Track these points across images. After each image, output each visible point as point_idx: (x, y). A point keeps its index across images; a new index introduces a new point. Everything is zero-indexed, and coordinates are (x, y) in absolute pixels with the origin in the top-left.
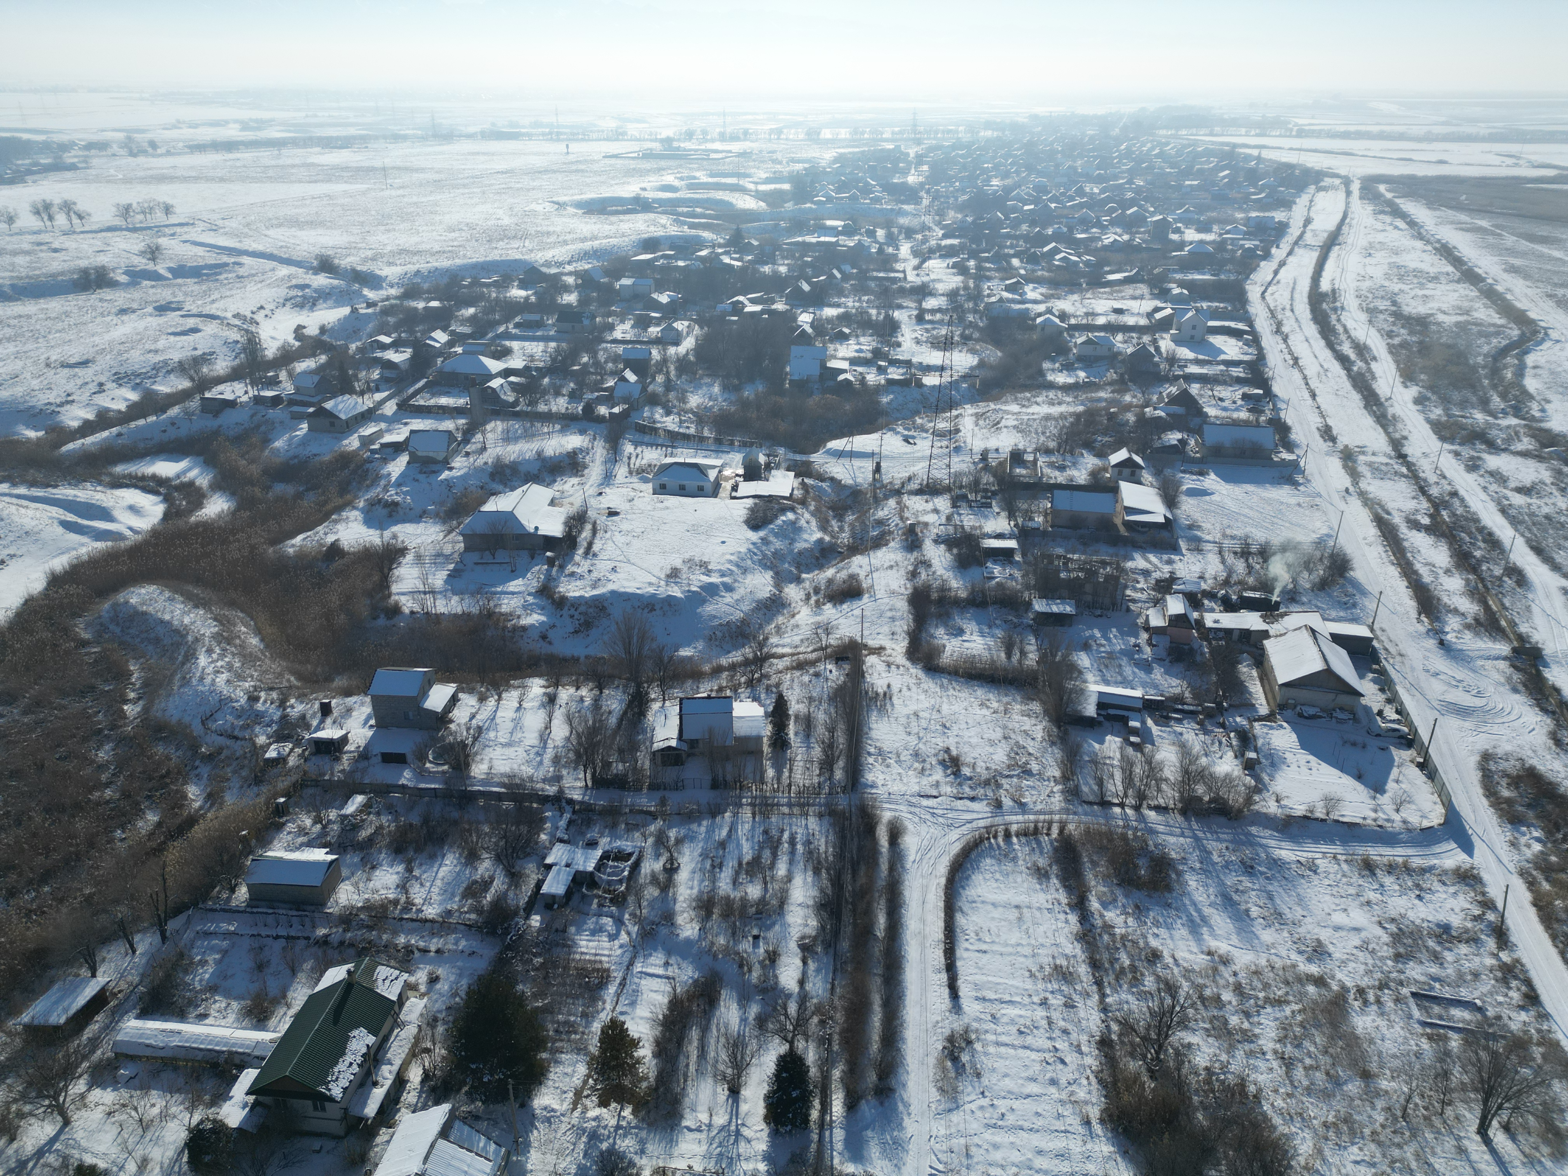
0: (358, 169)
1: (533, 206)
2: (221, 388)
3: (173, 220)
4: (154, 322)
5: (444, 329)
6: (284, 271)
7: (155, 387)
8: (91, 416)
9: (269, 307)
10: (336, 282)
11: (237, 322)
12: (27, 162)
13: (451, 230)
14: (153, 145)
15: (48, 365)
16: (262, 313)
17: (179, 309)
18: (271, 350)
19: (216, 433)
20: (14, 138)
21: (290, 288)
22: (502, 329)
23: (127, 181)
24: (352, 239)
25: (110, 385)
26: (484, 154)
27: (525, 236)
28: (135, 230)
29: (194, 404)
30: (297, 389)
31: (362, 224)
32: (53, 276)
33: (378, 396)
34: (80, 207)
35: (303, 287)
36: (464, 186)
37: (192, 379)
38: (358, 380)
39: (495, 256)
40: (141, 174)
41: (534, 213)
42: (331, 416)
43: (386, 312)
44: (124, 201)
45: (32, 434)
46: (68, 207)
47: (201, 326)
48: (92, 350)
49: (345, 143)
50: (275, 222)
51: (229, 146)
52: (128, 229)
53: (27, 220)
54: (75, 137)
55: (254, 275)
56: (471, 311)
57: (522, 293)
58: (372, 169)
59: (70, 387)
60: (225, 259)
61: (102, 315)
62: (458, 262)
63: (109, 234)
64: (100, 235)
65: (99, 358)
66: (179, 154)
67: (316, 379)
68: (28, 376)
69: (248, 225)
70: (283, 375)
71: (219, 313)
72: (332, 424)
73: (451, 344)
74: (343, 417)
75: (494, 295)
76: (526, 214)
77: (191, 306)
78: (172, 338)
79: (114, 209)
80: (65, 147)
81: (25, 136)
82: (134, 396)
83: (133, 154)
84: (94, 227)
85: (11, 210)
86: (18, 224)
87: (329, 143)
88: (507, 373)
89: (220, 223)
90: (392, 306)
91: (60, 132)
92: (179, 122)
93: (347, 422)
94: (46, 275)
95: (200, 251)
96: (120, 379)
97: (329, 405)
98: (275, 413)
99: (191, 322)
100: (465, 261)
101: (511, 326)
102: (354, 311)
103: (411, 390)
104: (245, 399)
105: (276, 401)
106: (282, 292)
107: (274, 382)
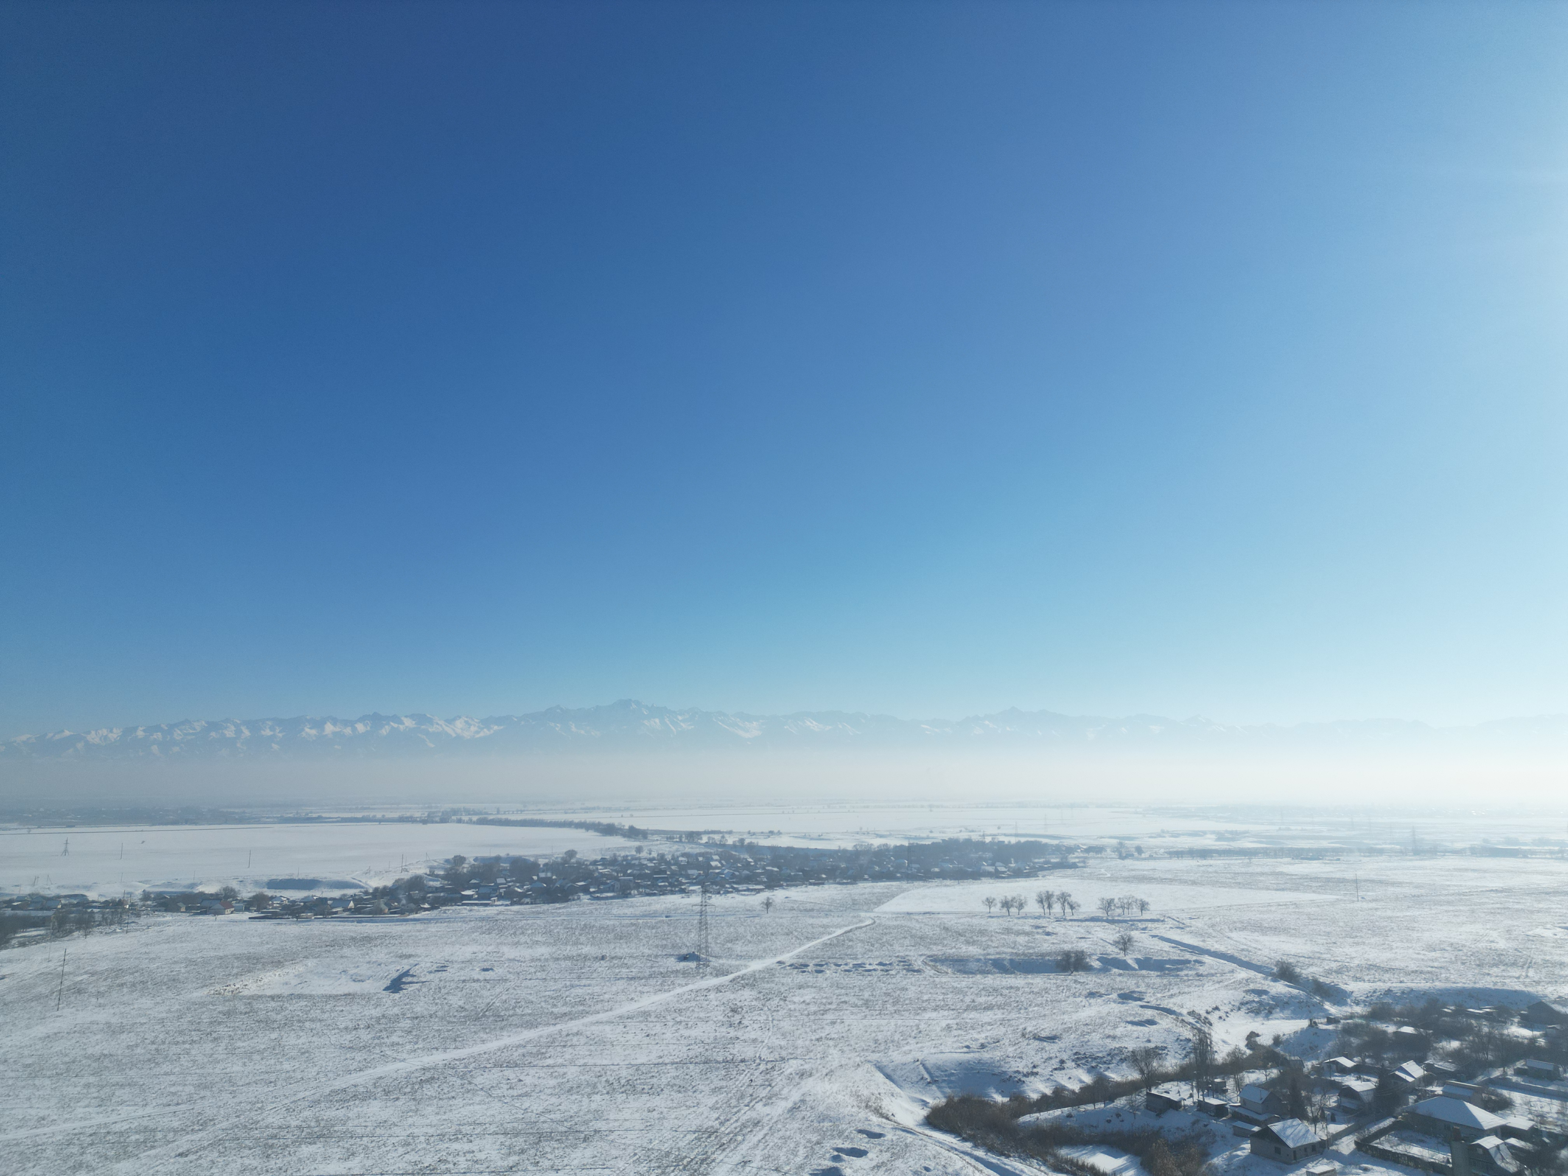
0: (1328, 880)
1: (1539, 931)
2: (1167, 1086)
3: (1147, 915)
4: (1116, 1008)
5: (1419, 1061)
6: (1243, 974)
7: (1106, 1073)
8: (1048, 1092)
9: (1224, 1008)
10: (1295, 992)
11: (1191, 1020)
12: (1042, 860)
13: (1431, 948)
14: (1139, 850)
15: (1023, 1035)
16: (1217, 1014)
17: (1140, 999)
18: (1221, 1054)
19: (1157, 1134)
20: (1036, 842)
21: (1247, 992)
22: (1497, 1073)
23: (1114, 879)
24: (1316, 949)
25: (1070, 1064)
26: (1474, 870)
27: (1529, 964)
28: (1113, 922)
29: (1140, 1098)
30: (1244, 1102)
31: (1328, 934)
32: (1043, 955)
33: (1334, 1128)
34: (1073, 899)
35: (1260, 993)
36: (1449, 903)
37: (1142, 1072)
38: (1312, 1105)
39: (1486, 983)
40: (1125, 874)
41: (1541, 939)
42: (1276, 1139)
43: (1349, 1031)
44: (1108, 896)
45: (999, 1099)
46: (1064, 898)
47: (1157, 1019)
48: (1061, 1027)
49: (1317, 855)
50: (1238, 925)
51: (1204, 854)
52: (1107, 921)
53: (1033, 907)
54: (1079, 842)
55: (1213, 975)
56: (1455, 1044)
57: (1526, 1033)
58: (1343, 881)
59: (1037, 1059)
60: (1188, 956)
61: (1074, 995)
62: (1439, 985)
63: (1092, 924)
64: (1084, 924)
65: (1065, 1036)
66: (1159, 859)
67: (1265, 1094)
68: (1007, 1042)
69: (1213, 926)
70: (1230, 1084)
71: (1175, 1008)
72: (1278, 1151)
73: (1427, 1080)
74: (1291, 1144)
75: (1486, 1030)
76: (1529, 939)
77: (1151, 998)
78: (1130, 1027)
79: (1099, 903)
80: (1071, 850)
81: (1044, 841)
82: (1088, 1079)
83: (1122, 858)
84: (1081, 917)
85: (1022, 898)
86: (1026, 909)
87: (1300, 855)
88: (1505, 1132)
89: (1187, 922)
90: (1357, 1026)
91: (1070, 838)
92: (1163, 831)
93: (1295, 1151)
94: (1037, 955)
95: (1166, 946)
96: (1080, 1059)
97: (1276, 1127)
98: (1218, 1125)
99: (1149, 1014)
100: (1449, 985)
101: (1510, 1071)
102: (1313, 1025)
103: (1374, 1129)
104: (1189, 1102)
105: (1220, 1111)
106: (1238, 995)
107: (1220, 1090)
